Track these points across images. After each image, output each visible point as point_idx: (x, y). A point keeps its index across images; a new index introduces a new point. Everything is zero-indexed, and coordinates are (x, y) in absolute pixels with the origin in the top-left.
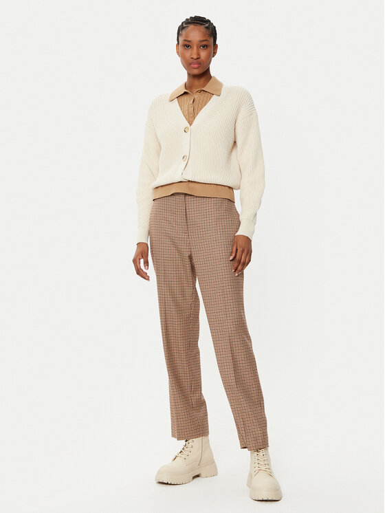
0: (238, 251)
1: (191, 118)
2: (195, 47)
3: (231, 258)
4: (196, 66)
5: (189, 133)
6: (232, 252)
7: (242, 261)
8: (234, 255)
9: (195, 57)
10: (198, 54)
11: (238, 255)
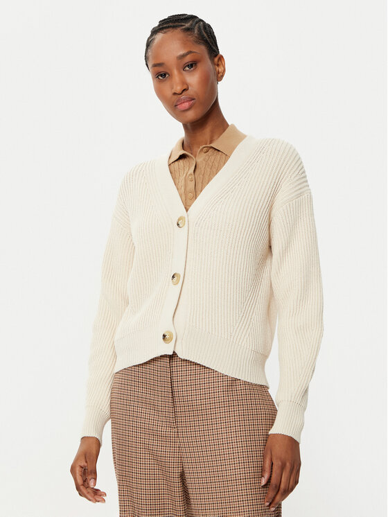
0: (275, 468)
1: (189, 197)
2: (175, 72)
3: (264, 481)
4: (186, 105)
5: (186, 227)
6: (263, 470)
7: (282, 486)
8: (266, 476)
9: (178, 89)
10: (184, 82)
11: (274, 476)
